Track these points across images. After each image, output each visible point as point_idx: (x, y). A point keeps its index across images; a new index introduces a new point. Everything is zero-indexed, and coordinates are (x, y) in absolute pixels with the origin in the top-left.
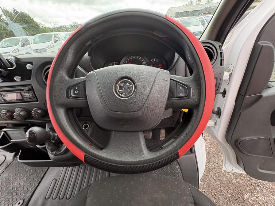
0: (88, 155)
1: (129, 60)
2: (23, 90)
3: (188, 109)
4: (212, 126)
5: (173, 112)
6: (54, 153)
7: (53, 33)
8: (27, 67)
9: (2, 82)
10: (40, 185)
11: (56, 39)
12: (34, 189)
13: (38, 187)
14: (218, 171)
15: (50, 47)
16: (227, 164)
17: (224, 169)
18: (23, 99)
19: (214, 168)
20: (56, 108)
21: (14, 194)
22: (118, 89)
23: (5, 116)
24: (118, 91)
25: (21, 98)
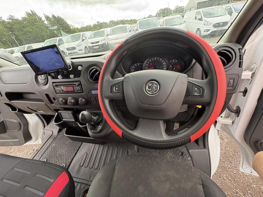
0: (125, 132)
1: (151, 61)
2: (75, 84)
3: (201, 106)
4: (229, 125)
5: (188, 107)
6: (92, 131)
7: (81, 33)
8: (78, 68)
9: (62, 79)
10: (76, 155)
11: (84, 38)
12: (72, 158)
13: (75, 157)
14: (234, 172)
15: (79, 45)
16: (245, 165)
17: (241, 170)
18: (74, 91)
19: (230, 168)
20: (104, 98)
21: (60, 159)
22: (147, 88)
23: (62, 102)
24: (147, 89)
25: (73, 90)
